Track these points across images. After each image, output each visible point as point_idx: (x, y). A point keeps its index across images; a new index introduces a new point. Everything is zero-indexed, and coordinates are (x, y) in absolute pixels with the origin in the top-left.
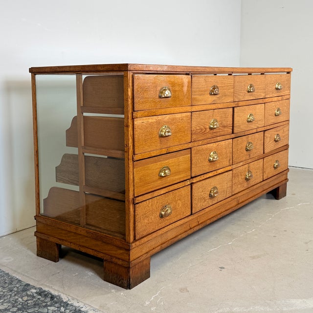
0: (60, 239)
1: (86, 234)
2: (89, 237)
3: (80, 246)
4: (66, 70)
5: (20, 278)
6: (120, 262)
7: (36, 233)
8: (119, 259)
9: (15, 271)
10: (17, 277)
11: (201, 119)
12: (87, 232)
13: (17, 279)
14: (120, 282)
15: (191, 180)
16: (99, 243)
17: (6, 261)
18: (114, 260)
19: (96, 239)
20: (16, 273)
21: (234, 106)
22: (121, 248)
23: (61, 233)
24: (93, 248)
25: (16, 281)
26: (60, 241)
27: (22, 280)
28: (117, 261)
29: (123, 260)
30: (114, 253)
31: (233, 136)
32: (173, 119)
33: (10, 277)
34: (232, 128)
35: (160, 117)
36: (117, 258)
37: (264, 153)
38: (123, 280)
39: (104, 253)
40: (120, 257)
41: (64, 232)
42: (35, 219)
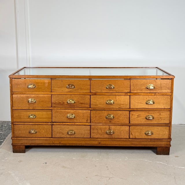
11: (59, 98)
15: (52, 123)
21: (91, 94)
31: (91, 109)
32: (38, 97)
34: (89, 105)
35: (28, 95)
37: (129, 123)
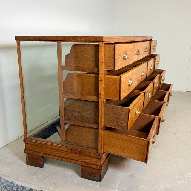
0: (46, 154)
1: (67, 150)
2: (70, 152)
3: (62, 157)
4: (49, 39)
5: (23, 185)
6: (94, 167)
7: (25, 151)
8: (93, 165)
9: (17, 180)
10: (21, 184)
12: (67, 149)
13: (21, 186)
14: (94, 178)
16: (77, 155)
17: (6, 172)
18: (90, 165)
19: (76, 153)
20: (18, 181)
22: (95, 158)
23: (47, 150)
24: (72, 158)
25: (22, 188)
26: (45, 155)
27: (26, 186)
28: (91, 166)
29: (96, 165)
30: (89, 161)
33: (15, 185)
36: (91, 164)
38: (96, 177)
39: (81, 162)
40: (94, 163)
41: (48, 149)
42: (24, 141)
